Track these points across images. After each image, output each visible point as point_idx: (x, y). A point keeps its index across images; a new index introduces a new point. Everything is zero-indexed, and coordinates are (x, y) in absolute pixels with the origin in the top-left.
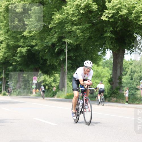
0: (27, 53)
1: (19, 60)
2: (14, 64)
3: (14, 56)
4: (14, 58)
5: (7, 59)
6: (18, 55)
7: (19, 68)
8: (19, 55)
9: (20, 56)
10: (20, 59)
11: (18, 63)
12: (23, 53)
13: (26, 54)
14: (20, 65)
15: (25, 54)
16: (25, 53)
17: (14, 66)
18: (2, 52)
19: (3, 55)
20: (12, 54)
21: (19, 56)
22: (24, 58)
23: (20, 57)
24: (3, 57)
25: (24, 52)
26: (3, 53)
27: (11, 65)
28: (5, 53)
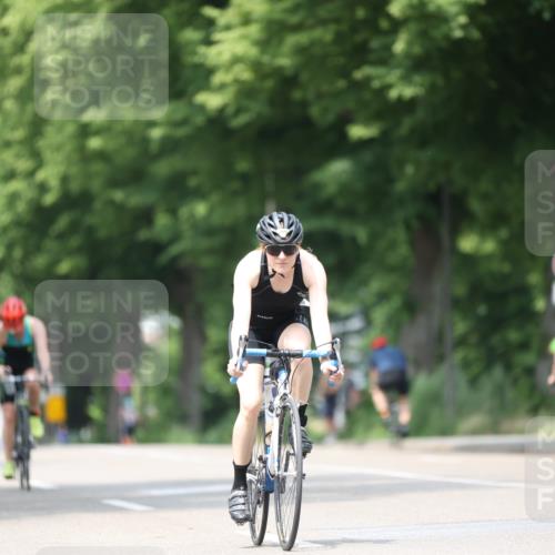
0: (484, 18)
1: (408, 92)
2: (358, 132)
3: (360, 55)
4: (358, 75)
5: (297, 95)
6: (400, 46)
7: (410, 170)
8: (410, 44)
9: (417, 50)
10: (417, 78)
11: (407, 124)
12: (440, 18)
13: (475, 34)
14: (422, 138)
15: (458, 34)
16: (463, 19)
17: (368, 156)
18: (246, 20)
19: (253, 52)
20: (339, 38)
21: (407, 55)
22: (456, 74)
23: (417, 65)
24: (256, 66)
25: (453, 9)
26: (254, 30)
27: (337, 144)
28: (274, 31)
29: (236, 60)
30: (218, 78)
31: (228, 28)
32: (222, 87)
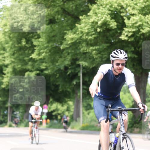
18: (8, 77)
24: (9, 83)
26: (9, 78)
29: (6, 82)
30: (4, 84)
31: (6, 78)
32: (5, 85)
